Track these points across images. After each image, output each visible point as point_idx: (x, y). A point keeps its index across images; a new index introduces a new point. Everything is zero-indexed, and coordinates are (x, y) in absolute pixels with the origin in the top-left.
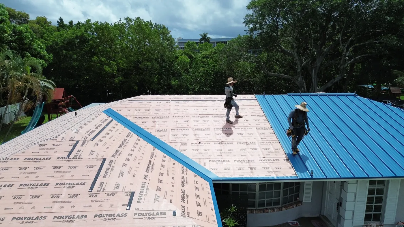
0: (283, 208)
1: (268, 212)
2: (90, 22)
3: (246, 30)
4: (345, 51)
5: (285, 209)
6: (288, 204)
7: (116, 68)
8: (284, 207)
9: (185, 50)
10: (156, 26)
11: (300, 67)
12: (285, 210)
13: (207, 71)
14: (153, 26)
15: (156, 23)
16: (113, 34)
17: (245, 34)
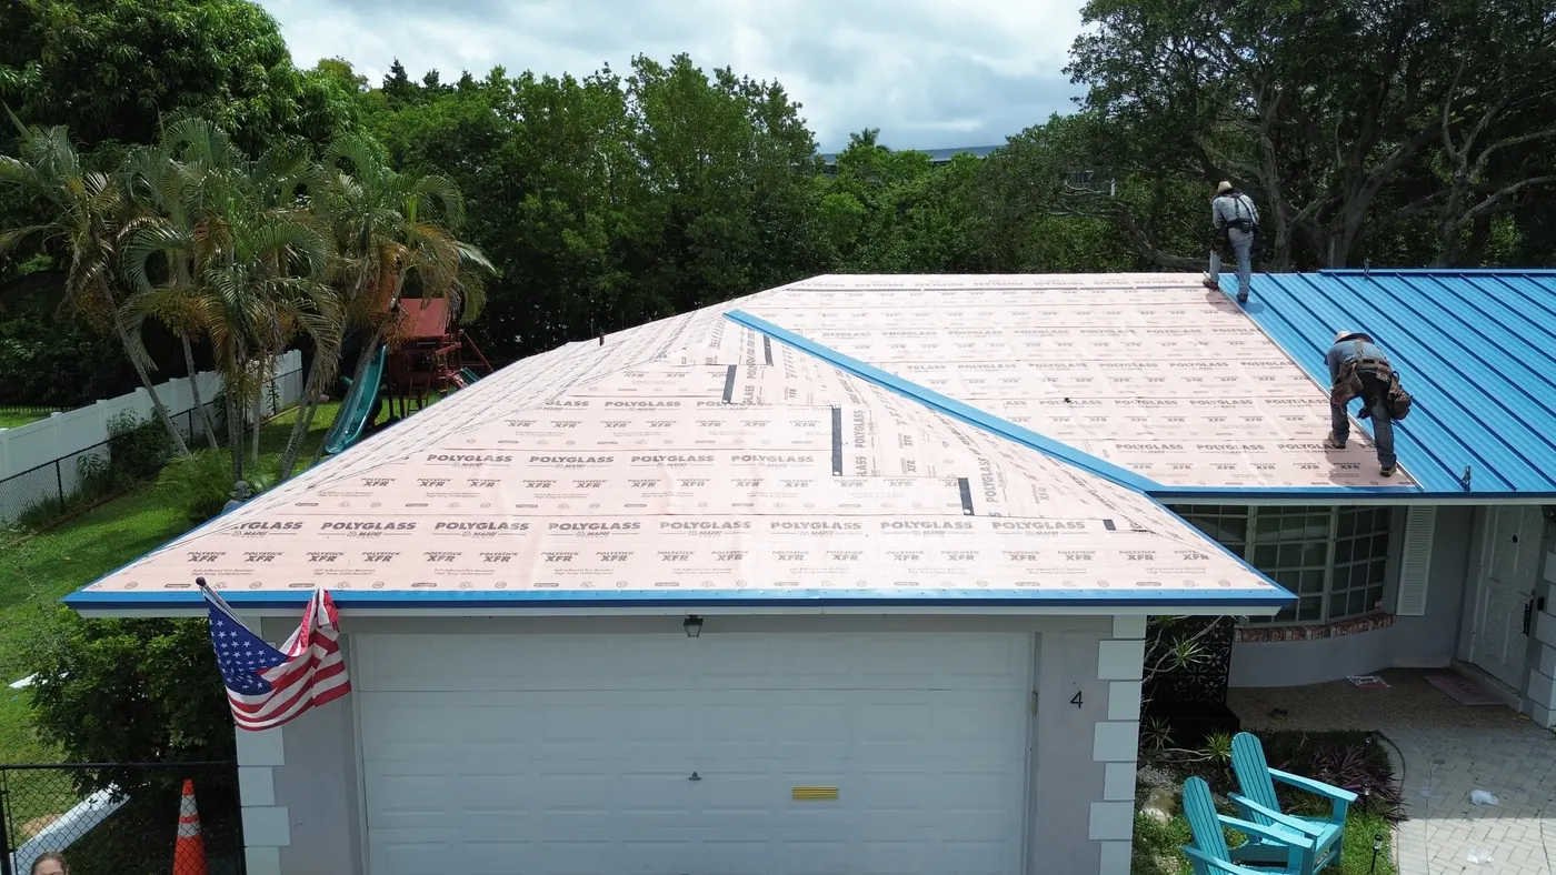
0: (1333, 630)
1: (1283, 638)
2: (503, 77)
3: (1076, 99)
4: (1464, 164)
5: (1339, 632)
6: (1347, 617)
7: (603, 239)
8: (1336, 625)
9: (840, 178)
10: (746, 87)
11: (1287, 227)
12: (1341, 638)
13: (924, 250)
14: (737, 88)
15: (746, 77)
16: (589, 116)
17: (1073, 110)
